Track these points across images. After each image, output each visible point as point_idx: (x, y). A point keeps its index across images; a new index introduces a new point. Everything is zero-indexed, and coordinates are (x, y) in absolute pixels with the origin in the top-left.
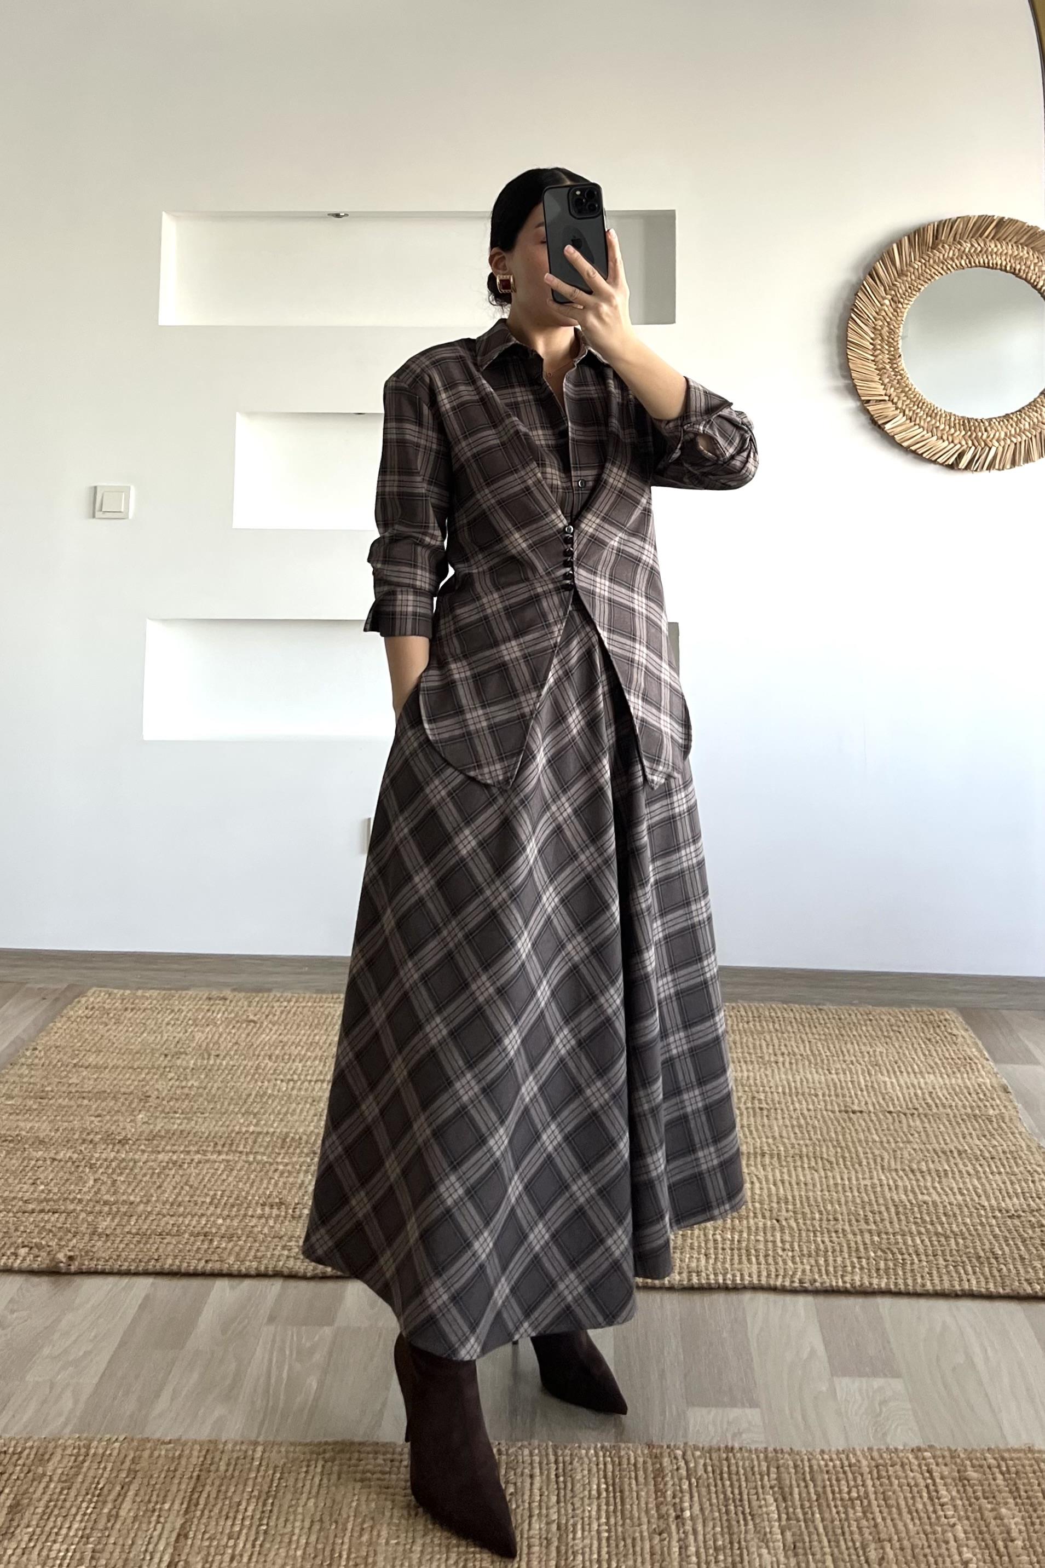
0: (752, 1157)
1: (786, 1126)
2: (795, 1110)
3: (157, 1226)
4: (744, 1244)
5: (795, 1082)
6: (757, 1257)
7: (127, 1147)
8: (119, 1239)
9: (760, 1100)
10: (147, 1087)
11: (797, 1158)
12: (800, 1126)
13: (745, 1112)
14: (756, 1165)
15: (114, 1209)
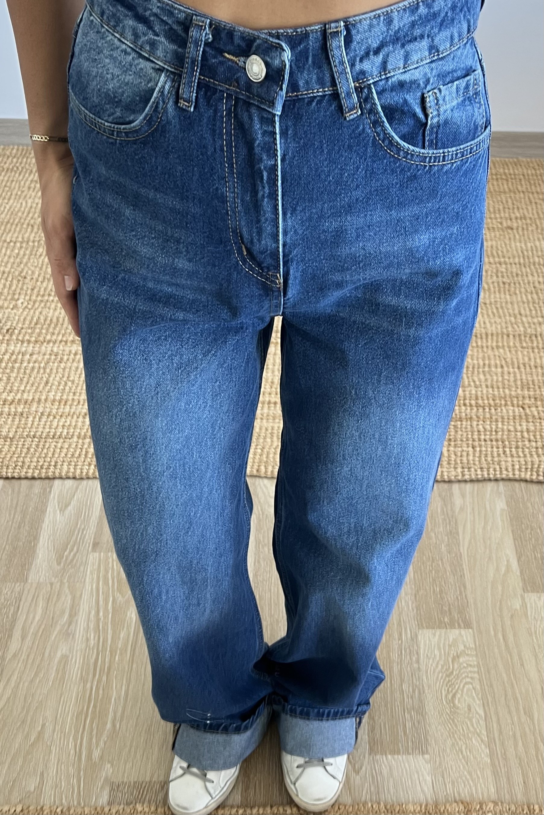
0: (500, 336)
1: (524, 303)
2: (529, 283)
3: (50, 428)
4: (499, 437)
5: (527, 251)
6: (511, 448)
7: (14, 337)
8: (20, 443)
9: (502, 272)
10: (22, 266)
11: (534, 338)
12: (534, 303)
13: (491, 286)
14: (503, 346)
15: (13, 410)
